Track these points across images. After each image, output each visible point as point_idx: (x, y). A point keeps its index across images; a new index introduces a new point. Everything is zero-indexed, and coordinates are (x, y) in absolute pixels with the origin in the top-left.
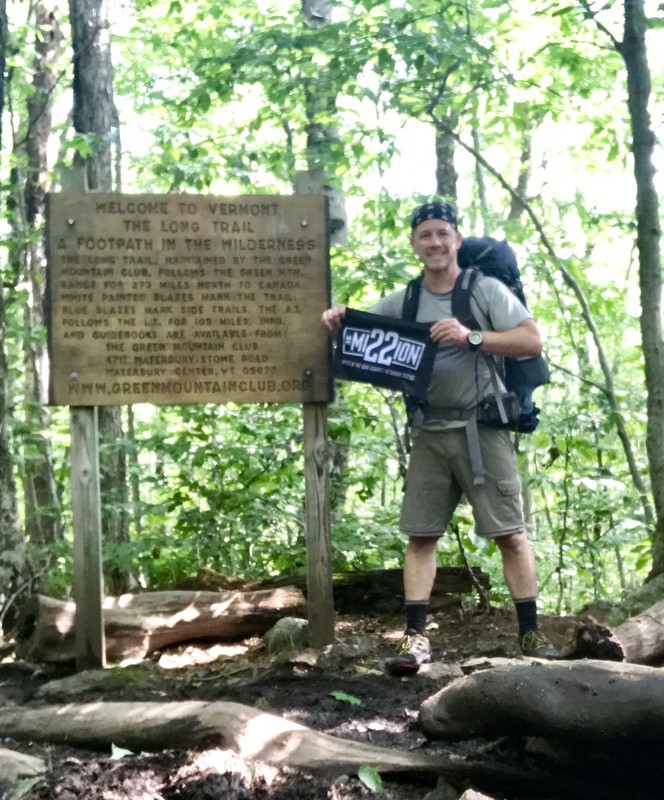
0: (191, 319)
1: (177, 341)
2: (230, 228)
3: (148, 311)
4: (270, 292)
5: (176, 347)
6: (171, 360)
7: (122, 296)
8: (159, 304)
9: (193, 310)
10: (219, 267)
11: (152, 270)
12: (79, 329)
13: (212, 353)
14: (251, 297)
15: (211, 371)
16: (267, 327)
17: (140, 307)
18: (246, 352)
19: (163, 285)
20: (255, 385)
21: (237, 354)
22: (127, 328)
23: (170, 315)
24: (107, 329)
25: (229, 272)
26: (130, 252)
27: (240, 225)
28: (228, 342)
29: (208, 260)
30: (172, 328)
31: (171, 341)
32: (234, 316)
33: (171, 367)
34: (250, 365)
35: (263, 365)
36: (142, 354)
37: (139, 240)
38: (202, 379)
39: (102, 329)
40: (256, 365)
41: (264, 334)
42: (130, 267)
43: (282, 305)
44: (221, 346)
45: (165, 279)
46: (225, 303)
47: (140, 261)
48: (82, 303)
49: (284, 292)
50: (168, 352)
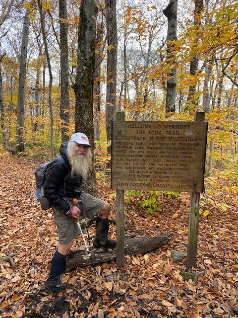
0: (156, 164)
1: (151, 171)
2: (172, 134)
3: (143, 160)
4: (184, 155)
5: (151, 172)
6: (149, 176)
7: (134, 155)
8: (146, 158)
9: (157, 161)
10: (167, 147)
11: (145, 147)
12: (121, 165)
13: (163, 175)
14: (177, 157)
15: (162, 181)
16: (182, 167)
17: (140, 159)
18: (174, 175)
19: (148, 152)
20: (176, 186)
21: (171, 176)
22: (135, 166)
23: (150, 162)
24: (130, 166)
25: (170, 148)
26: (138, 141)
27: (175, 132)
28: (168, 172)
29: (163, 144)
30: (150, 166)
31: (149, 170)
32: (171, 163)
33: (149, 179)
34: (175, 179)
35: (180, 180)
36: (140, 174)
37: (141, 137)
38: (159, 183)
39: (128, 166)
40: (177, 179)
41: (181, 169)
42: (138, 146)
43: (188, 160)
44: (166, 173)
45: (149, 150)
46: (168, 159)
47: (141, 144)
48: (122, 158)
49: (189, 155)
50: (148, 174)
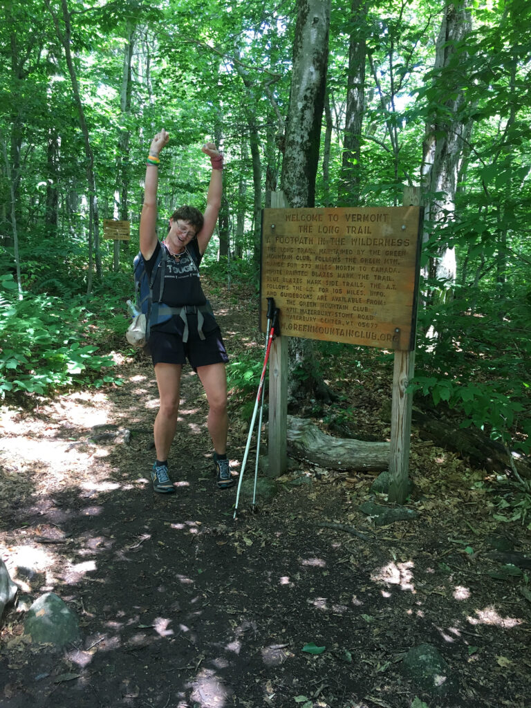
0: (330, 288)
1: (322, 301)
2: (357, 231)
3: (308, 282)
4: (377, 274)
5: (322, 305)
6: (319, 313)
7: (295, 272)
8: (315, 278)
9: (332, 283)
10: (348, 256)
11: (312, 257)
12: (274, 290)
13: (342, 311)
14: (367, 277)
15: (340, 322)
16: (374, 298)
17: (305, 279)
18: (360, 313)
19: (317, 267)
20: (364, 335)
21: (356, 313)
22: (297, 292)
23: (320, 286)
24: (288, 292)
25: (354, 260)
26: (301, 246)
27: (363, 228)
28: (351, 305)
29: (342, 251)
30: (321, 294)
31: (319, 301)
32: (355, 289)
33: (318, 317)
34: (362, 321)
35: (370, 322)
36: (304, 308)
37: (306, 238)
38: (336, 326)
39: (285, 291)
40: (365, 321)
41: (372, 302)
42: (301, 255)
43: (384, 283)
44: (346, 307)
45: (318, 263)
46: (350, 280)
47: (306, 251)
48: (276, 275)
49: (387, 274)
50: (318, 308)
